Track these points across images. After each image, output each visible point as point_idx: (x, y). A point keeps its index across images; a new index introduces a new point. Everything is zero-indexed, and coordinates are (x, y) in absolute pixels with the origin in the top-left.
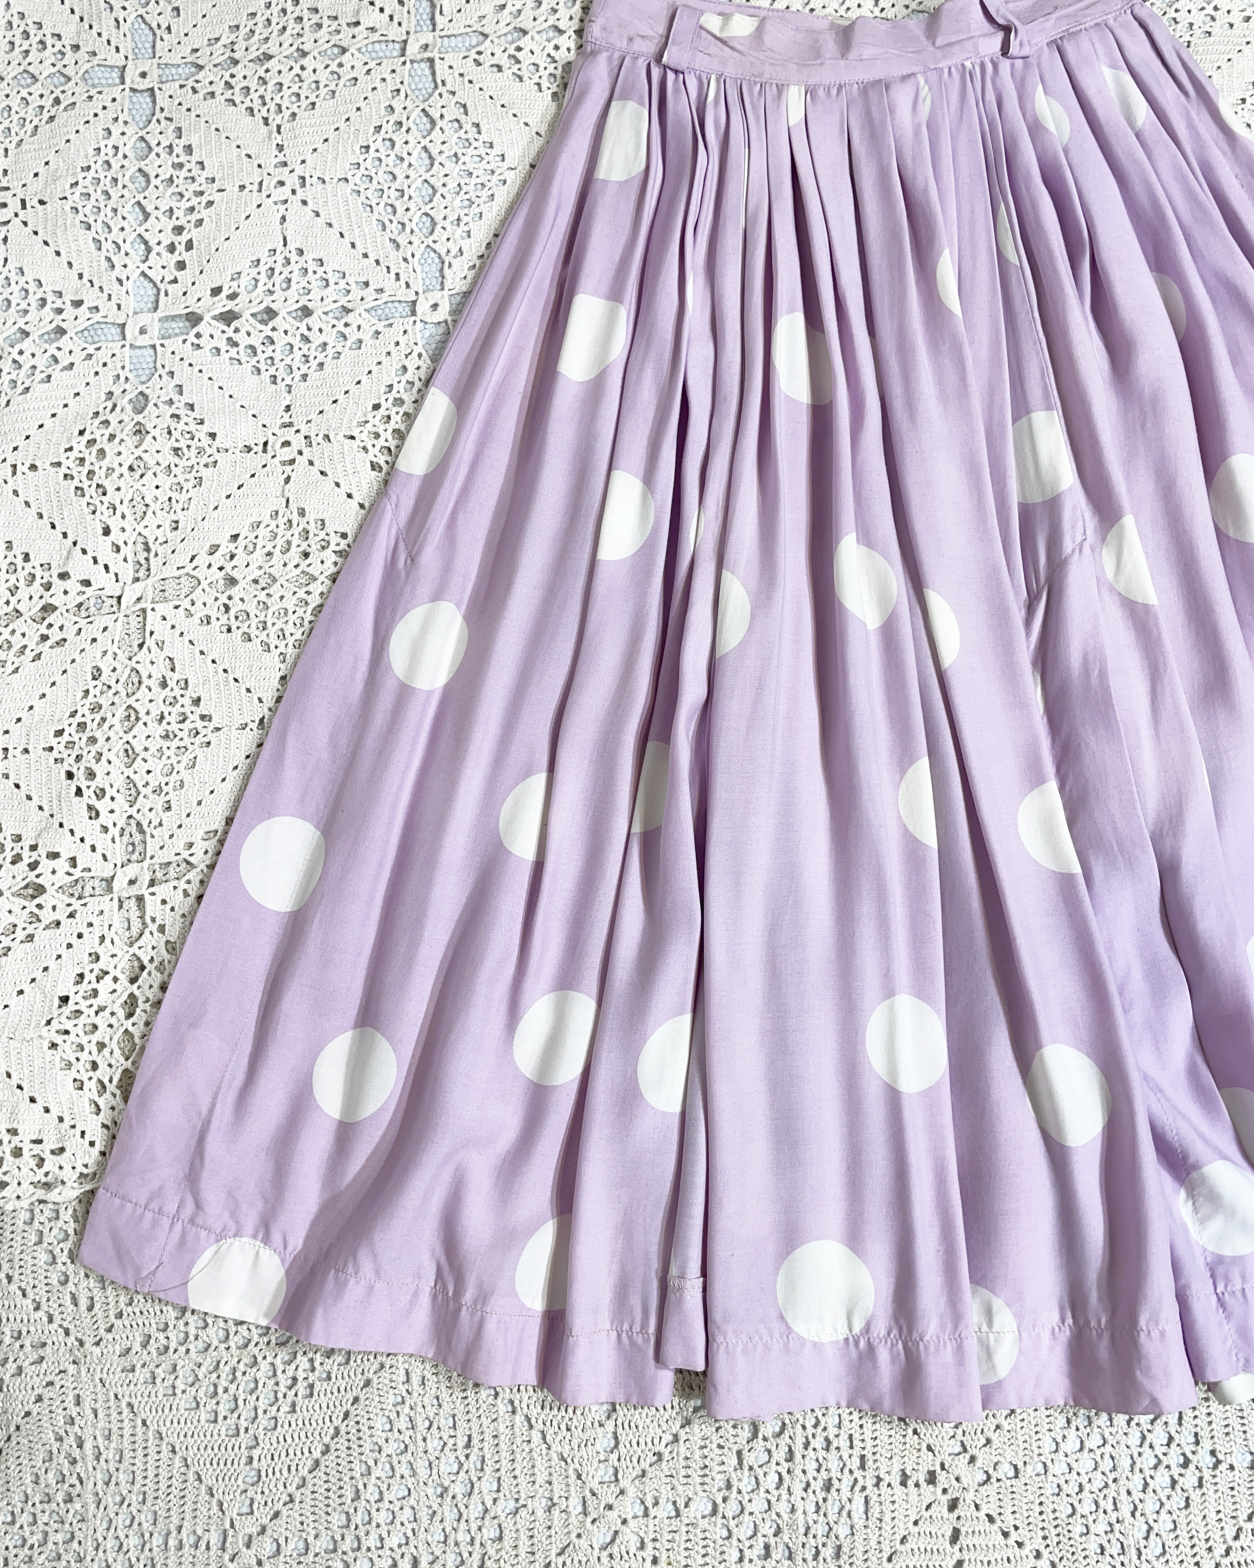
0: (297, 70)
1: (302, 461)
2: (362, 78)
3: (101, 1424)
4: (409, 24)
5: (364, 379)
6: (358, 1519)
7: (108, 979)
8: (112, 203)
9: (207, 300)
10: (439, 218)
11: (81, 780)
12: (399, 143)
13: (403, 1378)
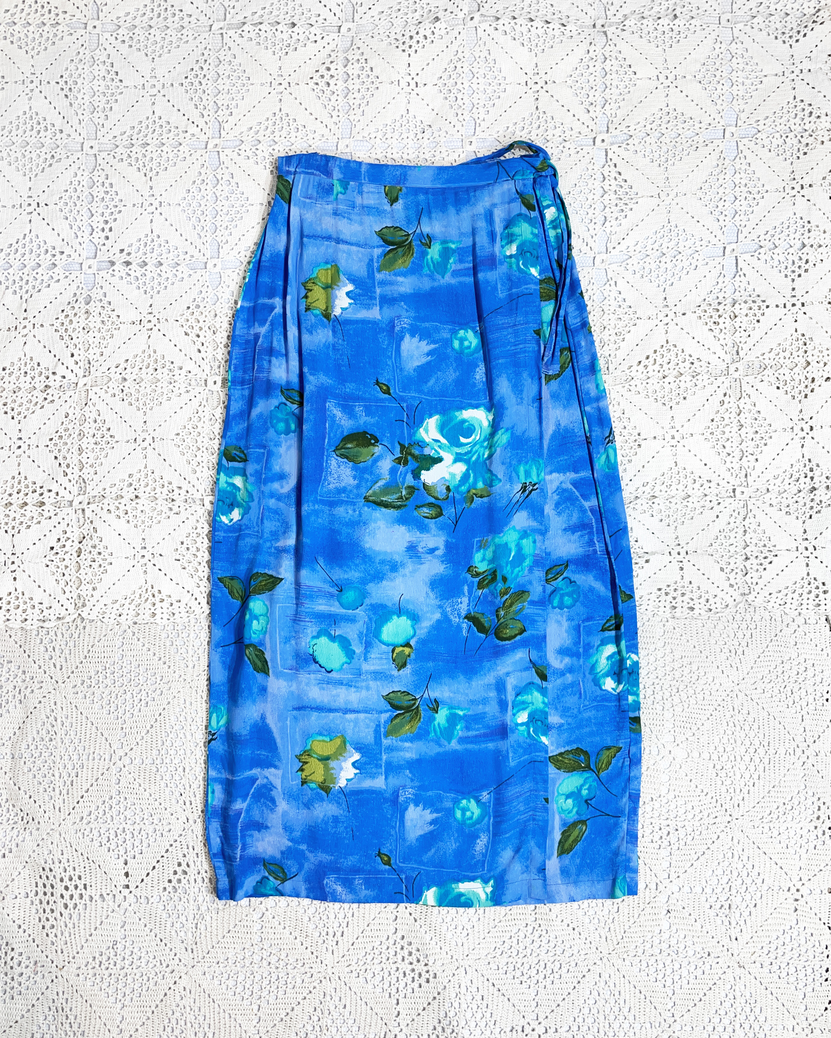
0: (159, 151)
1: (155, 329)
2: (188, 157)
3: (65, 712)
4: (209, 134)
5: (184, 295)
6: (163, 752)
7: (70, 541)
8: (77, 208)
9: (118, 255)
10: (218, 226)
11: (60, 459)
12: (203, 190)
13: (183, 702)
